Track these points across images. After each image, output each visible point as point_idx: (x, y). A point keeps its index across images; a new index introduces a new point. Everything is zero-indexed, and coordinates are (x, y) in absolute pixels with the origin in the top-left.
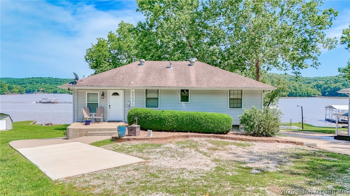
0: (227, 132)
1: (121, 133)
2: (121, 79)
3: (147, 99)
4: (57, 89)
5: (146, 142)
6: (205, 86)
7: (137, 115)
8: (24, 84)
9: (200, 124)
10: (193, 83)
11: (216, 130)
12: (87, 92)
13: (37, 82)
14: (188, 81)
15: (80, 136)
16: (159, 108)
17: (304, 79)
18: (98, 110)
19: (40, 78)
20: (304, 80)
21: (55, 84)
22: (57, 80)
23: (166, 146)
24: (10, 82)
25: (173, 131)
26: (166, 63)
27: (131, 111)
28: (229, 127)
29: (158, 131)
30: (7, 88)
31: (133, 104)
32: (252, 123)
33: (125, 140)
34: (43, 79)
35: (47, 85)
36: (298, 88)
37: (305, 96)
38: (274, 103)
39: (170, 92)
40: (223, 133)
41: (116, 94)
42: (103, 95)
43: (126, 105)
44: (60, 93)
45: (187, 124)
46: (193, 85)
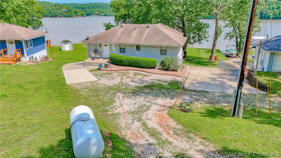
1: (100, 67)
2: (108, 38)
3: (120, 48)
8: (84, 8)
10: (142, 41)
11: (147, 67)
12: (93, 44)
13: (93, 7)
15: (89, 65)
16: (126, 53)
18: (98, 53)
19: (95, 3)
21: (105, 8)
24: (75, 7)
30: (73, 12)
31: (114, 50)
33: (101, 70)
34: (97, 4)
35: (100, 9)
39: (131, 45)
41: (106, 45)
42: (100, 46)
43: (111, 51)
44: (109, 16)
45: (133, 64)
46: (142, 43)
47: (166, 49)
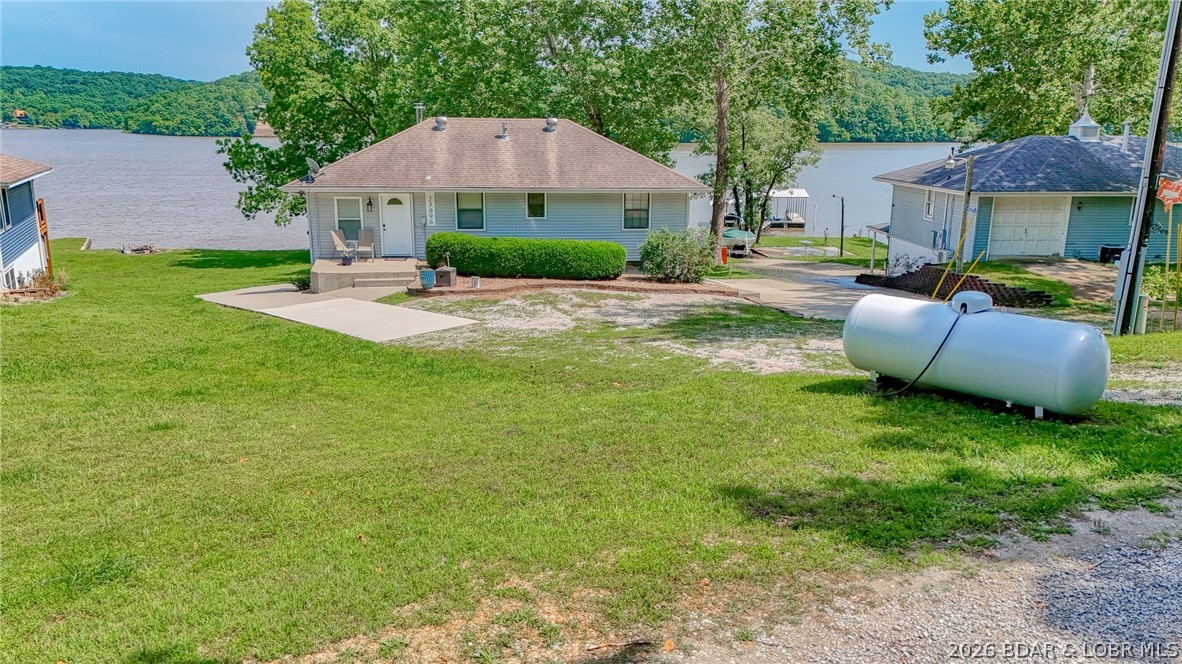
0: (616, 277)
1: (426, 282)
2: (403, 169)
3: (459, 211)
4: (79, 111)
5: (471, 296)
6: (575, 186)
7: (445, 247)
9: (565, 263)
10: (553, 177)
11: (594, 274)
12: (335, 198)
14: (543, 173)
15: (340, 287)
16: (485, 229)
17: (935, 79)
18: (362, 235)
20: (936, 82)
21: (66, 92)
22: (70, 78)
23: (506, 303)
25: (514, 277)
26: (494, 124)
27: (434, 239)
28: (618, 267)
29: (488, 276)
31: (431, 220)
32: (659, 259)
33: (435, 294)
34: (19, 74)
35: (37, 97)
36: (910, 114)
37: (930, 140)
38: (784, 184)
39: (506, 197)
40: (606, 278)
41: (395, 202)
42: (370, 204)
43: (419, 225)
44: (90, 128)
45: (542, 264)
46: (552, 183)
47: (644, 206)
